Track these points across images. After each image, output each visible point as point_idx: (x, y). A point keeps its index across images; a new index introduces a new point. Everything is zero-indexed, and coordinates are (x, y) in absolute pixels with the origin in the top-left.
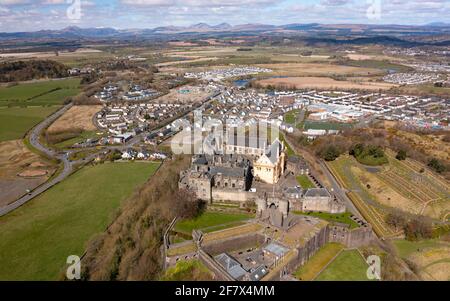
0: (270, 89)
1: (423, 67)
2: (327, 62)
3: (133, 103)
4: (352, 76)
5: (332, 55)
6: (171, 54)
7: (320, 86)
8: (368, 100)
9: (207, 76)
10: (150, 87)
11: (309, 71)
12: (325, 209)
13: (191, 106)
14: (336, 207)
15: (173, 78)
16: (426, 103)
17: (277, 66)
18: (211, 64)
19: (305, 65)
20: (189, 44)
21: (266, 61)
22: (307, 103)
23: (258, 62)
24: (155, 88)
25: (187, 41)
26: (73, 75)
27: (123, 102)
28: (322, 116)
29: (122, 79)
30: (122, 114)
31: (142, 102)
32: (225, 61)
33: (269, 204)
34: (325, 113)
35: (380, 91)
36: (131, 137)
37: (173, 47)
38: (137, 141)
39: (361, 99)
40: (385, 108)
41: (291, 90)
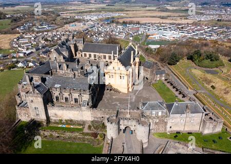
0: (125, 23)
1: (208, 12)
2: (155, 10)
3: (40, 32)
4: (170, 16)
5: (158, 7)
6: (69, 8)
7: (153, 22)
8: (182, 28)
9: (88, 18)
10: (52, 23)
11: (146, 15)
12: (196, 128)
13: (75, 33)
14: (211, 126)
15: (68, 19)
16: (215, 30)
17: (128, 12)
18: (90, 12)
19: (144, 12)
20: (80, 3)
21: (122, 10)
22: (147, 30)
23: (118, 11)
24: (55, 24)
25: (79, 2)
26: (8, 18)
27: (33, 31)
28: (157, 37)
29: (37, 20)
30: (30, 38)
31: (46, 31)
32: (99, 11)
33: (122, 127)
34: (158, 36)
35: (188, 24)
36: (32, 52)
37: (71, 5)
38: (35, 55)
39: (178, 28)
40: (194, 32)
41: (137, 24)
